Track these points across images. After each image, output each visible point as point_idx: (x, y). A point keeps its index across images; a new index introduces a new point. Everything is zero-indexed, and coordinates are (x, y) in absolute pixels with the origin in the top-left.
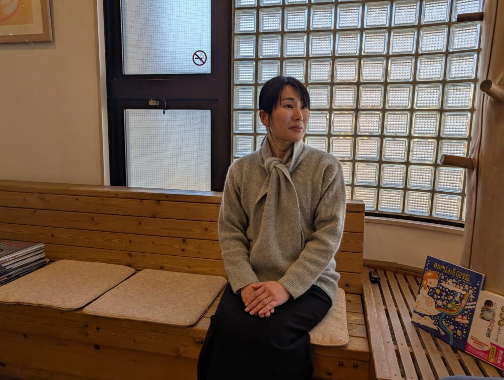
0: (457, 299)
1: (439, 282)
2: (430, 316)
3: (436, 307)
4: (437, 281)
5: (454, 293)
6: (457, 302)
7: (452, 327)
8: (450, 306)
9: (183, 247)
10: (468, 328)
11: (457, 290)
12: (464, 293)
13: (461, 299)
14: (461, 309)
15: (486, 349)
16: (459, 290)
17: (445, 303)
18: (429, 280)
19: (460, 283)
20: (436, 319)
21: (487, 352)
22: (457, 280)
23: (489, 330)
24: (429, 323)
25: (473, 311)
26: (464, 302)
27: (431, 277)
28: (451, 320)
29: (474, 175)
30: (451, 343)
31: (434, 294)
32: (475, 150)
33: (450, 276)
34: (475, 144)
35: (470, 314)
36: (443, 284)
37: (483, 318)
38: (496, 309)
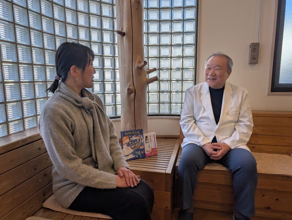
0: (138, 141)
1: (130, 139)
3: (132, 149)
5: (136, 140)
6: (138, 143)
7: (140, 152)
8: (136, 145)
10: (144, 149)
11: (137, 138)
12: (139, 138)
14: (140, 144)
15: (150, 151)
18: (125, 141)
19: (137, 135)
21: (151, 152)
22: (135, 135)
23: (149, 145)
24: (132, 156)
25: (143, 142)
26: (140, 141)
27: (125, 139)
29: (132, 95)
30: (141, 157)
31: (129, 145)
32: (131, 86)
33: (133, 135)
34: (130, 83)
35: (142, 144)
36: (132, 139)
37: (147, 143)
38: (149, 138)
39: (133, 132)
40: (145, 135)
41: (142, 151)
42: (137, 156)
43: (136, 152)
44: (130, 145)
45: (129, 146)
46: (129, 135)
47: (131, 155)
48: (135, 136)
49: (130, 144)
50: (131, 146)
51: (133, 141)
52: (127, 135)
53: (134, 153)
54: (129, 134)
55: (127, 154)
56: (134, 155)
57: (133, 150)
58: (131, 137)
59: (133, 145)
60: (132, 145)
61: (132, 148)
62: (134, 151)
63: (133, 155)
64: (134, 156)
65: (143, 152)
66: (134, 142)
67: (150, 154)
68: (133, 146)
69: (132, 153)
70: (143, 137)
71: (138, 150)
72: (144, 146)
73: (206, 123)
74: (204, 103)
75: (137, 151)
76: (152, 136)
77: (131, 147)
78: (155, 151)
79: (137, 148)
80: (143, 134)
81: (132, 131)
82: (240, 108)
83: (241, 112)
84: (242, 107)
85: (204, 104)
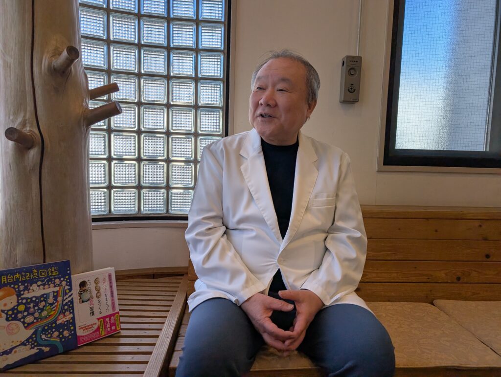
0: (51, 300)
1: (19, 295)
3: (25, 327)
4: (14, 298)
8: (44, 313)
11: (47, 291)
12: (57, 289)
15: (96, 327)
17: (37, 315)
20: (30, 341)
22: (42, 281)
23: (92, 309)
24: (24, 353)
25: (72, 302)
29: (33, 153)
30: (61, 350)
31: (16, 315)
32: (28, 125)
33: (32, 282)
34: (24, 116)
35: (70, 306)
36: (27, 295)
37: (83, 302)
38: (91, 286)
39: (35, 271)
40: (77, 278)
41: (64, 330)
42: (47, 349)
43: (43, 337)
44: (20, 316)
45: (15, 319)
46: (16, 282)
47: (23, 347)
48: (39, 286)
49: (21, 312)
50: (24, 317)
51: (32, 301)
52: (10, 284)
53: (36, 341)
54: (18, 279)
55: (7, 348)
56: (33, 348)
57: (30, 332)
58: (27, 289)
59: (33, 314)
60: (26, 313)
61: (27, 326)
62: (34, 333)
63: (29, 347)
64: (35, 351)
65: (71, 331)
66: (36, 304)
67: (94, 336)
68: (29, 319)
69: (28, 340)
70: (70, 285)
71: (51, 328)
72: (73, 313)
73: (253, 234)
74: (248, 182)
75: (44, 331)
76: (101, 280)
77: (24, 323)
78: (112, 322)
79: (45, 322)
80: (70, 275)
81: (29, 270)
82: (337, 196)
83: (340, 206)
84: (340, 194)
85: (249, 184)
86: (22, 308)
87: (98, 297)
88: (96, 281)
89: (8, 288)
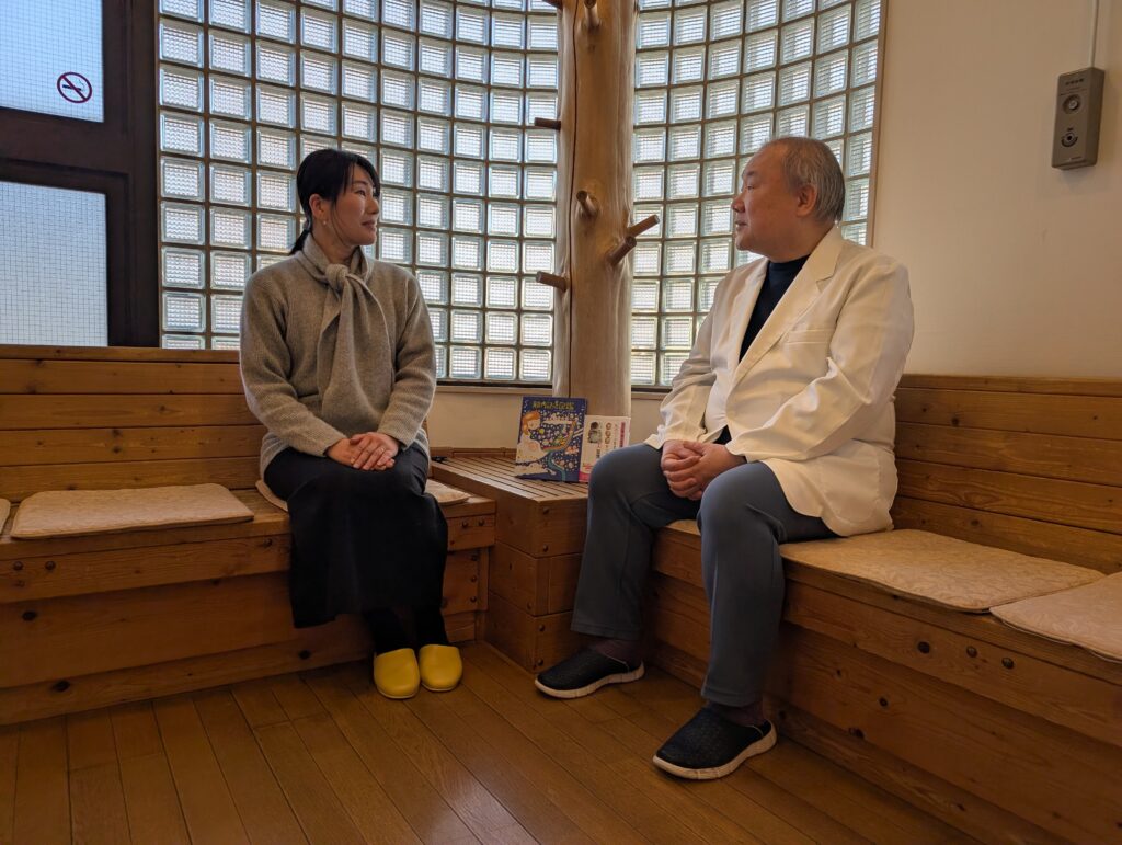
0: (564, 431)
1: (542, 420)
2: (538, 462)
4: (539, 421)
5: (559, 427)
6: (564, 435)
7: (563, 462)
8: (557, 441)
9: (114, 445)
10: (578, 457)
11: (561, 422)
12: (570, 422)
13: (568, 430)
14: (569, 441)
16: (565, 422)
17: (551, 440)
18: (530, 423)
19: (564, 414)
20: (544, 461)
22: (560, 413)
23: (598, 452)
24: (537, 469)
25: (581, 438)
26: (571, 432)
27: (530, 419)
28: (560, 455)
29: (567, 295)
30: (564, 479)
33: (553, 411)
35: (578, 442)
36: (547, 421)
37: (591, 442)
38: (602, 429)
39: (557, 402)
41: (570, 461)
42: (554, 473)
43: (553, 461)
44: (540, 437)
48: (557, 416)
51: (550, 428)
53: (547, 463)
56: (544, 468)
58: (548, 416)
59: (549, 439)
60: (544, 437)
61: (544, 448)
62: (547, 456)
64: (545, 471)
65: (575, 465)
66: (553, 432)
68: (546, 443)
69: (541, 460)
71: (560, 456)
72: (580, 449)
75: (555, 457)
79: (556, 449)
80: (584, 413)
81: (554, 401)
86: (542, 431)
87: (607, 442)
88: (608, 426)
89: (535, 412)
